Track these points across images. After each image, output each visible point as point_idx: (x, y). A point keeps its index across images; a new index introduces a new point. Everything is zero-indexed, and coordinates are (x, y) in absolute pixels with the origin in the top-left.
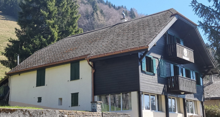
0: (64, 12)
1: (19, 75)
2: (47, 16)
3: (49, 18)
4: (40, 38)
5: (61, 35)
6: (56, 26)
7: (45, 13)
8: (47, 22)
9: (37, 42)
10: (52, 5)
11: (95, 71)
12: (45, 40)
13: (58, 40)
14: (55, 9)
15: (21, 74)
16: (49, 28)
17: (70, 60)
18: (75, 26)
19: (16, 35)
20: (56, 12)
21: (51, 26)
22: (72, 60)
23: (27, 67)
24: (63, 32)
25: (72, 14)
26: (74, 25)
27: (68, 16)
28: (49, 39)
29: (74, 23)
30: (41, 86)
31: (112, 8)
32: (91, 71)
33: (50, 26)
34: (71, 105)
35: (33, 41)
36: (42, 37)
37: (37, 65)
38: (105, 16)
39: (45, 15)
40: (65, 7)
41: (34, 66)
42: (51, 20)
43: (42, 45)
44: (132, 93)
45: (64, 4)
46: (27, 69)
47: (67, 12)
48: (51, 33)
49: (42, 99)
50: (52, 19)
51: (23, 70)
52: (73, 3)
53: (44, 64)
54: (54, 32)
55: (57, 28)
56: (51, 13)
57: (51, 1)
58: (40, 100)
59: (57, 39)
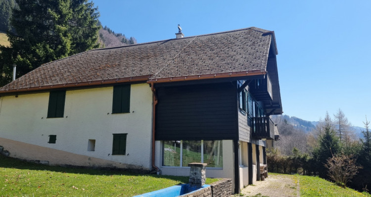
0: (81, 19)
1: (17, 97)
2: (57, 19)
3: (59, 23)
4: (44, 47)
5: (74, 48)
6: (69, 35)
7: (55, 15)
8: (57, 28)
9: (40, 52)
10: (65, 7)
11: (158, 101)
12: (52, 50)
13: (71, 54)
14: (70, 12)
15: (19, 96)
16: (59, 36)
17: (114, 82)
18: (95, 39)
19: (9, 39)
20: (70, 16)
21: (63, 34)
22: (118, 81)
23: (33, 86)
24: (78, 44)
25: (92, 23)
26: (94, 37)
27: (86, 25)
28: (59, 51)
29: (93, 35)
30: (55, 116)
31: (112, 34)
32: (151, 101)
33: (61, 34)
34: (111, 152)
35: (35, 50)
36: (48, 46)
37: (50, 84)
38: (104, 41)
39: (55, 18)
40: (83, 12)
41: (45, 85)
42: (62, 26)
43: (48, 58)
44: (224, 142)
45: (81, 9)
46: (31, 89)
47: (85, 19)
48: (61, 43)
49: (57, 138)
50: (64, 25)
51: (25, 90)
52: (92, 10)
53: (64, 83)
54: (66, 43)
55: (70, 38)
56: (63, 16)
57: (64, 0)
58: (53, 139)
59: (69, 52)
